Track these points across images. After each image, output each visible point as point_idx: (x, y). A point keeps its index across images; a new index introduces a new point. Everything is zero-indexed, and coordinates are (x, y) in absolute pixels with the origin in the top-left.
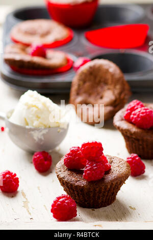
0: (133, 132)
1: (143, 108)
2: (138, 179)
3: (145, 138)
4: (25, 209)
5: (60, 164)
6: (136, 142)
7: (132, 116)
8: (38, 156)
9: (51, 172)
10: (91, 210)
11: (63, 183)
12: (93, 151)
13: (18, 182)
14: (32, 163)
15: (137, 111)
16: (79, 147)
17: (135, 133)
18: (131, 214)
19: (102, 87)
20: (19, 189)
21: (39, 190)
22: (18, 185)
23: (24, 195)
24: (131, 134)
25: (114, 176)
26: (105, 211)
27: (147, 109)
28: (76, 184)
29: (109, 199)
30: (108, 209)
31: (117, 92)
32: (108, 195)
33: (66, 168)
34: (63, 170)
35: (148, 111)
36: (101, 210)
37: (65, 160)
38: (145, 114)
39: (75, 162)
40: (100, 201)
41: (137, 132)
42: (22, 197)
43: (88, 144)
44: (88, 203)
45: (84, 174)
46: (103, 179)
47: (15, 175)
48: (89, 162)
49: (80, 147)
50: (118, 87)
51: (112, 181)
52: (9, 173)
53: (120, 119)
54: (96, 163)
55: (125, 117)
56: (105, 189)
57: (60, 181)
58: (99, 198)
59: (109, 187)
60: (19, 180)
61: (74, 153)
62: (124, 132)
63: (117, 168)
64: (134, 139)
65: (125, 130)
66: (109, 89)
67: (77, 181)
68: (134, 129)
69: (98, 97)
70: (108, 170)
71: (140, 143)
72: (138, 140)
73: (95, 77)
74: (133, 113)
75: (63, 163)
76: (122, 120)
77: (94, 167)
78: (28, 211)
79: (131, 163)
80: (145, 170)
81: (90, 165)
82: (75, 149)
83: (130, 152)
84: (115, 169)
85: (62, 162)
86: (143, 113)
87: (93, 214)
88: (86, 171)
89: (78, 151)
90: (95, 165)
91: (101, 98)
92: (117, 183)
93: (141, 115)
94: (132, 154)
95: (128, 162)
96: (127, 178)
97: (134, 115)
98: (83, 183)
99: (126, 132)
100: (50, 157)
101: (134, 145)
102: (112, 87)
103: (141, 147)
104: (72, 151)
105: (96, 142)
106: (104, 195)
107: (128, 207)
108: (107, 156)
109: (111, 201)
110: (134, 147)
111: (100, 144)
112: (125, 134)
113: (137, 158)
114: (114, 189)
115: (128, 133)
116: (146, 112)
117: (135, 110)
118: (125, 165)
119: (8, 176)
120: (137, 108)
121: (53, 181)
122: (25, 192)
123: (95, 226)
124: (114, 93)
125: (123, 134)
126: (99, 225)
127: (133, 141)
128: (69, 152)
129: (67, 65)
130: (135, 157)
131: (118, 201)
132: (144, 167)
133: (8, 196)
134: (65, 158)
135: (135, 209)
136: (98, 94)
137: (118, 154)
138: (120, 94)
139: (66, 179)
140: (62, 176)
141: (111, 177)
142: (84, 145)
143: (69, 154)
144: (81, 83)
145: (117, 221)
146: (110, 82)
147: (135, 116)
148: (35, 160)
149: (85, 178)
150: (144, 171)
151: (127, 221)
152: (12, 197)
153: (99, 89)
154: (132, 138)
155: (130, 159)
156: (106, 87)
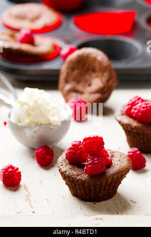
0: (134, 127)
1: (144, 103)
2: (139, 173)
3: (146, 132)
4: (28, 203)
5: (62, 159)
6: (137, 136)
7: (133, 111)
8: (40, 150)
9: (53, 166)
10: (92, 203)
11: (65, 176)
12: (95, 145)
13: (21, 176)
14: (34, 157)
15: (137, 106)
16: (80, 142)
17: (136, 127)
18: (132, 208)
19: (90, 75)
20: (22, 183)
21: (41, 184)
22: (21, 179)
23: (26, 188)
24: (132, 129)
25: (115, 169)
26: (106, 205)
27: (148, 104)
28: (78, 178)
29: (110, 192)
30: (109, 202)
31: (105, 79)
32: (109, 189)
33: (67, 162)
34: (64, 164)
35: (148, 105)
36: (103, 203)
37: (66, 154)
38: (145, 109)
39: (76, 156)
40: (101, 195)
41: (138, 127)
42: (24, 190)
43: (90, 138)
44: (89, 197)
45: (85, 168)
46: (104, 173)
47: (18, 169)
48: (90, 156)
49: (82, 141)
50: (106, 74)
51: (113, 175)
52: (11, 167)
53: (121, 113)
54: (98, 157)
55: (126, 112)
56: (106, 183)
57: (62, 175)
58: (100, 191)
59: (110, 181)
60: (21, 174)
61: (75, 147)
62: (125, 126)
63: (118, 162)
64: (135, 133)
65: (126, 124)
66: (97, 77)
67: (78, 175)
68: (135, 124)
69: (87, 84)
70: (109, 164)
71: (141, 137)
72: (139, 135)
73: (84, 65)
74: (134, 107)
75: (65, 157)
76: (123, 114)
77: (96, 161)
78: (31, 205)
79: (132, 157)
80: (146, 164)
81: (91, 159)
82: (76, 143)
83: (131, 146)
84: (116, 163)
85: (63, 156)
86: (143, 108)
87: (94, 207)
88: (87, 165)
89: (79, 145)
90: (96, 159)
91: (90, 85)
92: (118, 177)
93: (142, 109)
94: (133, 148)
95: (129, 156)
96: (127, 171)
97: (135, 109)
98: (84, 177)
99: (127, 127)
100: (52, 151)
101: (135, 139)
102: (99, 74)
103: (141, 141)
104: (73, 145)
105: (97, 137)
106: (105, 189)
107: (129, 201)
108: (108, 150)
109: (112, 195)
110: (135, 141)
111: (101, 139)
112: (126, 128)
113: (138, 152)
114: (115, 183)
115: (129, 127)
116: (147, 107)
117: (136, 105)
118: (126, 159)
119: (10, 170)
120: (138, 103)
121: (55, 175)
122: (27, 185)
123: (97, 219)
124: (101, 80)
125: (124, 128)
126: (100, 219)
127: (134, 135)
128: (70, 146)
129: (54, 52)
130: (136, 151)
131: (119, 195)
132: (145, 161)
133: (11, 190)
134: (67, 152)
135: (135, 202)
136: (86, 81)
137: (119, 148)
138: (108, 81)
139: (67, 173)
140: (63, 170)
141: (112, 171)
142: (85, 140)
143: (70, 149)
144: (70, 71)
145: (118, 214)
146: (98, 69)
147: (136, 111)
148: (37, 154)
149: (86, 172)
150: (145, 166)
151: (128, 214)
152: (15, 191)
153: (87, 77)
154: (133, 132)
155: (131, 154)
156: (94, 75)
